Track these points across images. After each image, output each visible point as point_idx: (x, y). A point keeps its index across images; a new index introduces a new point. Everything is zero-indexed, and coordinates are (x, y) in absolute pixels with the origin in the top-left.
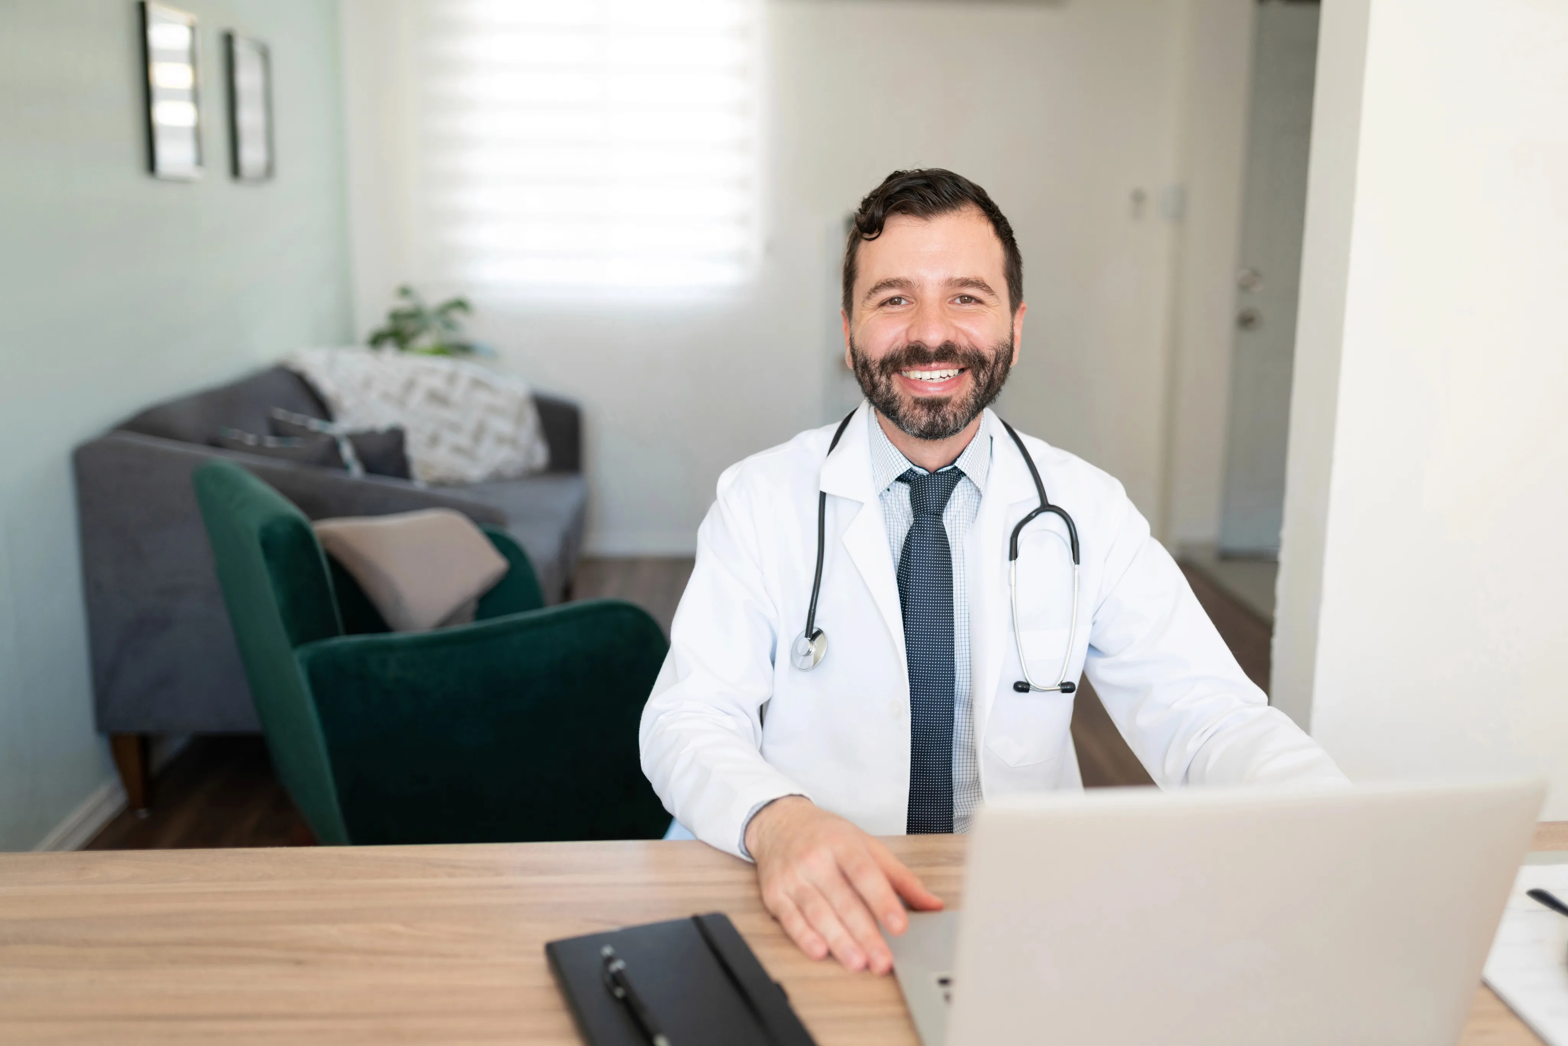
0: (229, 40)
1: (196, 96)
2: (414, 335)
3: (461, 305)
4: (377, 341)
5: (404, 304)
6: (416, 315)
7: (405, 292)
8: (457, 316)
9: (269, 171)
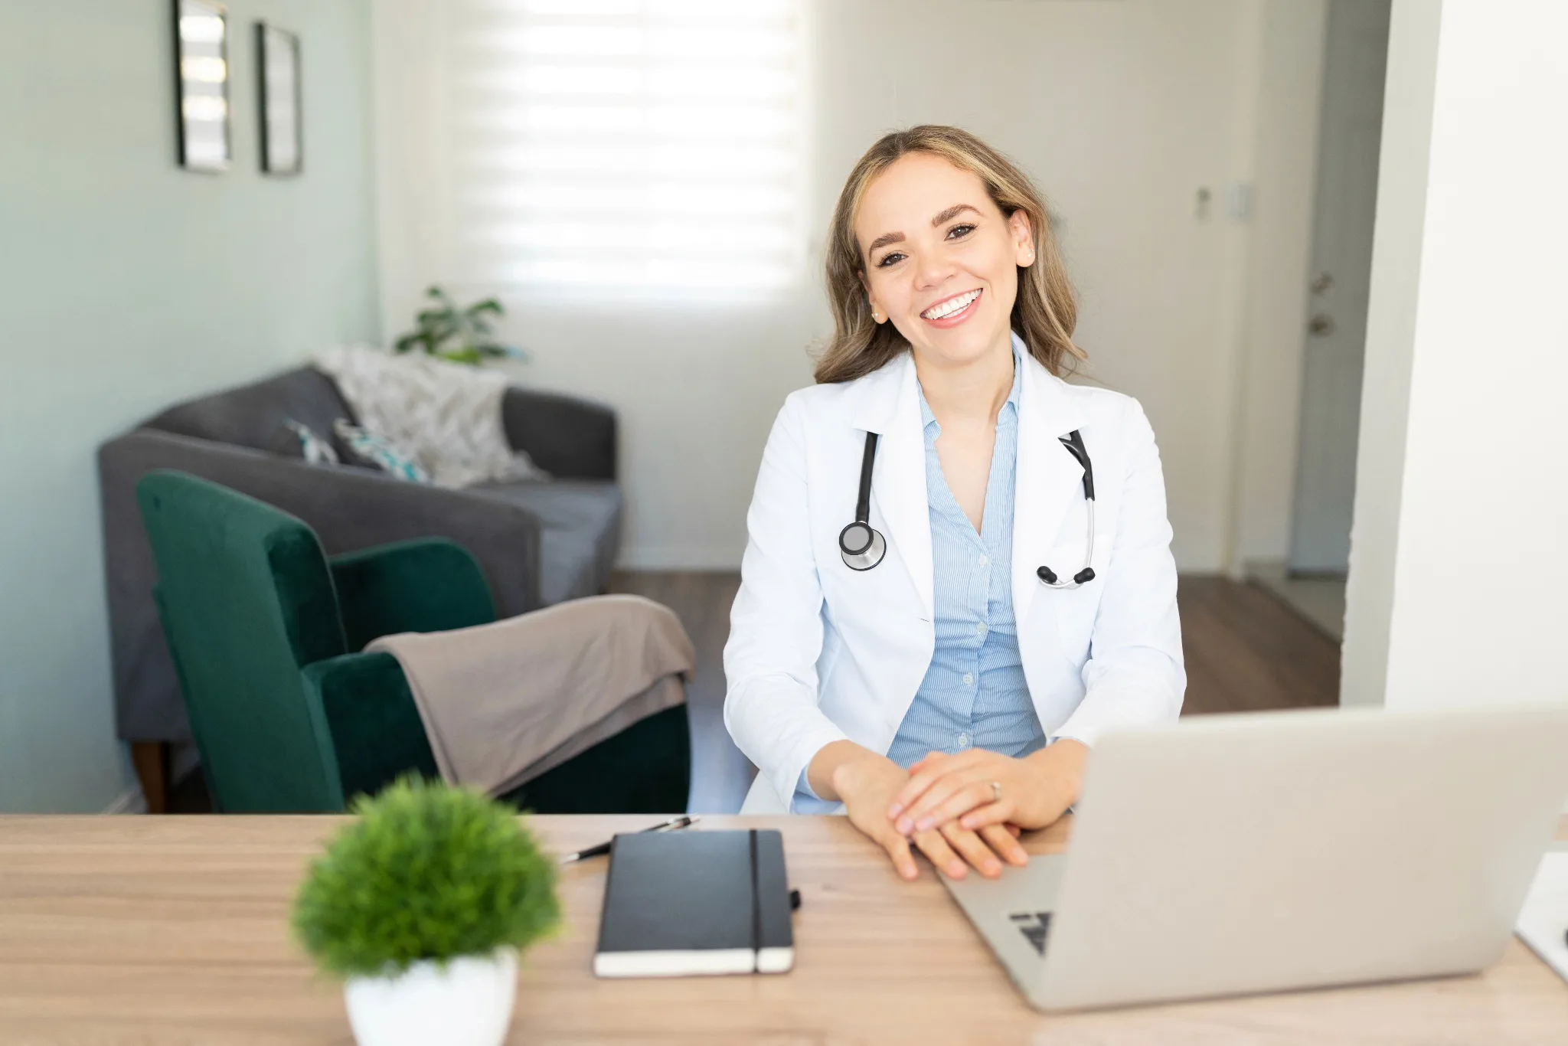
0: (260, 30)
1: (226, 90)
2: (443, 337)
3: (492, 306)
4: (403, 345)
5: (433, 305)
6: (446, 315)
7: (434, 292)
8: (488, 317)
9: (298, 167)
